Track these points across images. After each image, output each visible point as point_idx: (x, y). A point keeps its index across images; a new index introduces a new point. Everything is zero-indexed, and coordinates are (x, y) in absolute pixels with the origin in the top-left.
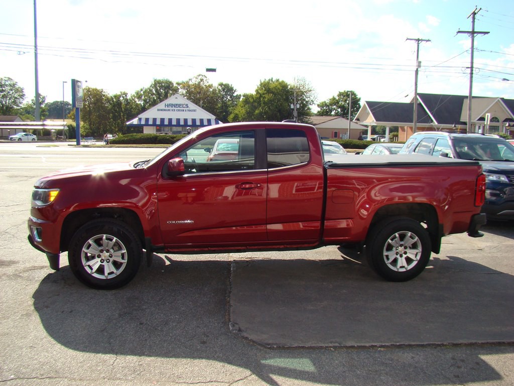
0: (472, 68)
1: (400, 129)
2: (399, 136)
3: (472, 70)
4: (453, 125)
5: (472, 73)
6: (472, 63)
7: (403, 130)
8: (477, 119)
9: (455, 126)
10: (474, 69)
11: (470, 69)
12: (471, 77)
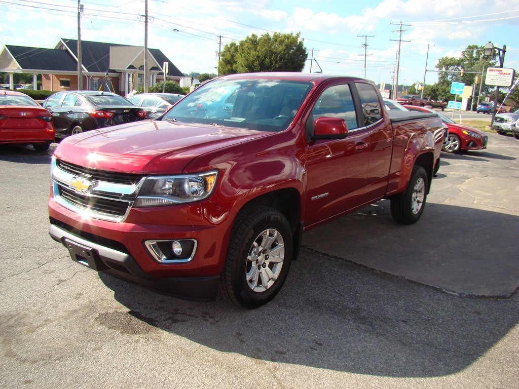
0: (146, 16)
1: (43, 77)
2: (43, 84)
3: (146, 19)
4: (106, 73)
5: (146, 22)
6: (146, 11)
7: (47, 77)
8: (128, 67)
9: (107, 74)
10: (148, 18)
11: (144, 17)
12: (146, 26)
